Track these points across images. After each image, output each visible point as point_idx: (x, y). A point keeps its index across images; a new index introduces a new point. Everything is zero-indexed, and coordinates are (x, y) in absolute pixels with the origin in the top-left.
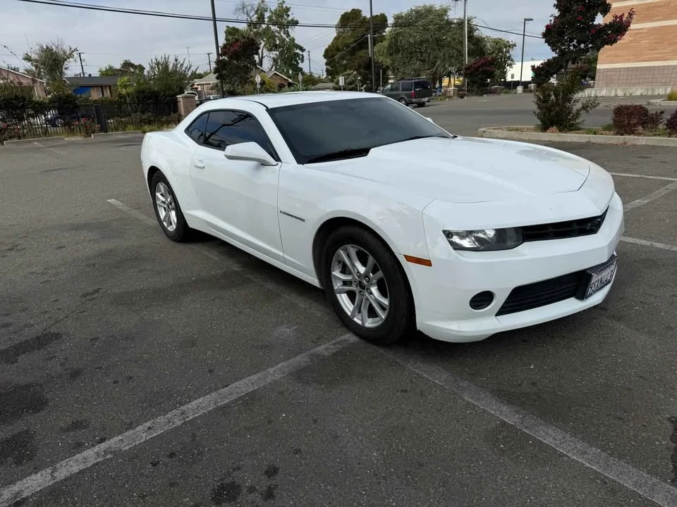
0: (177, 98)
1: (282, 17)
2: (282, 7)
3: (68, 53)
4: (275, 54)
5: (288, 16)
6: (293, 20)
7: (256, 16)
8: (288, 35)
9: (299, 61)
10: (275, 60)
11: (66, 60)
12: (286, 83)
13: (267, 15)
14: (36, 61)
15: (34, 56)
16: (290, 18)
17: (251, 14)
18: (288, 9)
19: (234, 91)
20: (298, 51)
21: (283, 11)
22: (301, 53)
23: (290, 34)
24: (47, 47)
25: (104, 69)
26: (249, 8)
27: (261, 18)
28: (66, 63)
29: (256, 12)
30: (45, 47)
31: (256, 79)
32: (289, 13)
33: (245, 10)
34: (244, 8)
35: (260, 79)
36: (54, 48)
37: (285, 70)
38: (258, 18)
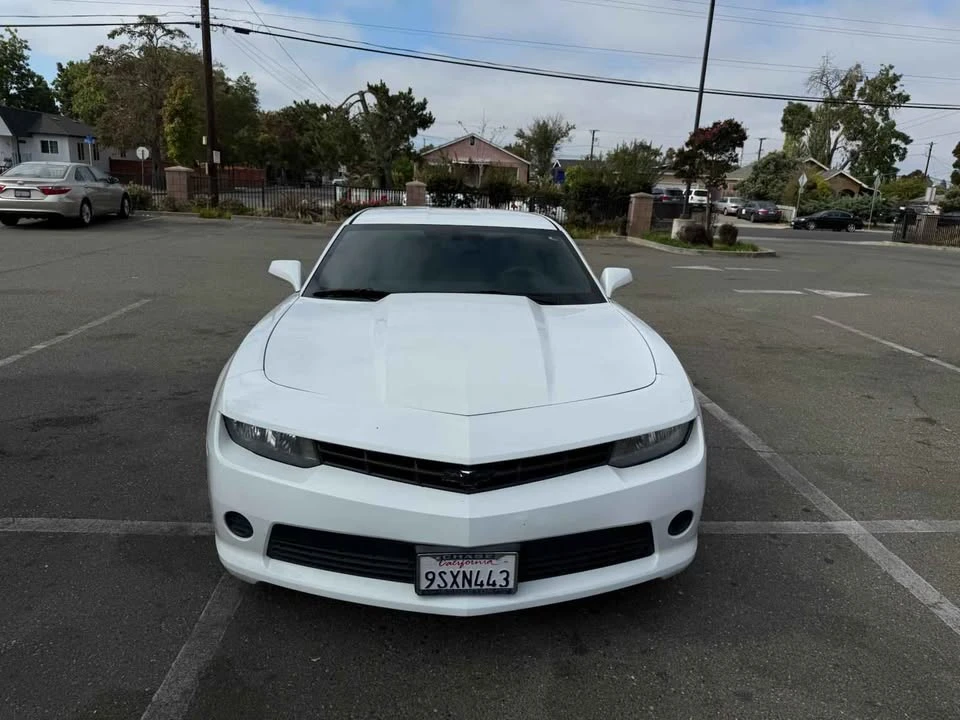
0: (630, 198)
1: (883, 89)
2: (888, 74)
3: (564, 130)
4: (855, 145)
5: (895, 88)
6: (900, 94)
7: (841, 88)
8: (886, 117)
9: (897, 159)
10: (854, 154)
11: (558, 139)
12: (856, 190)
13: (859, 86)
14: (529, 138)
15: (528, 133)
16: (896, 92)
17: (834, 85)
18: (896, 78)
19: (765, 193)
20: (899, 142)
21: (887, 80)
22: (903, 145)
23: (890, 116)
24: (544, 122)
25: (613, 153)
26: (832, 76)
27: (849, 90)
28: (559, 142)
29: (842, 83)
30: (541, 123)
31: (800, 180)
32: (897, 84)
33: (825, 79)
34: (823, 76)
35: (806, 180)
36: (551, 124)
37: (867, 170)
38: (844, 92)
